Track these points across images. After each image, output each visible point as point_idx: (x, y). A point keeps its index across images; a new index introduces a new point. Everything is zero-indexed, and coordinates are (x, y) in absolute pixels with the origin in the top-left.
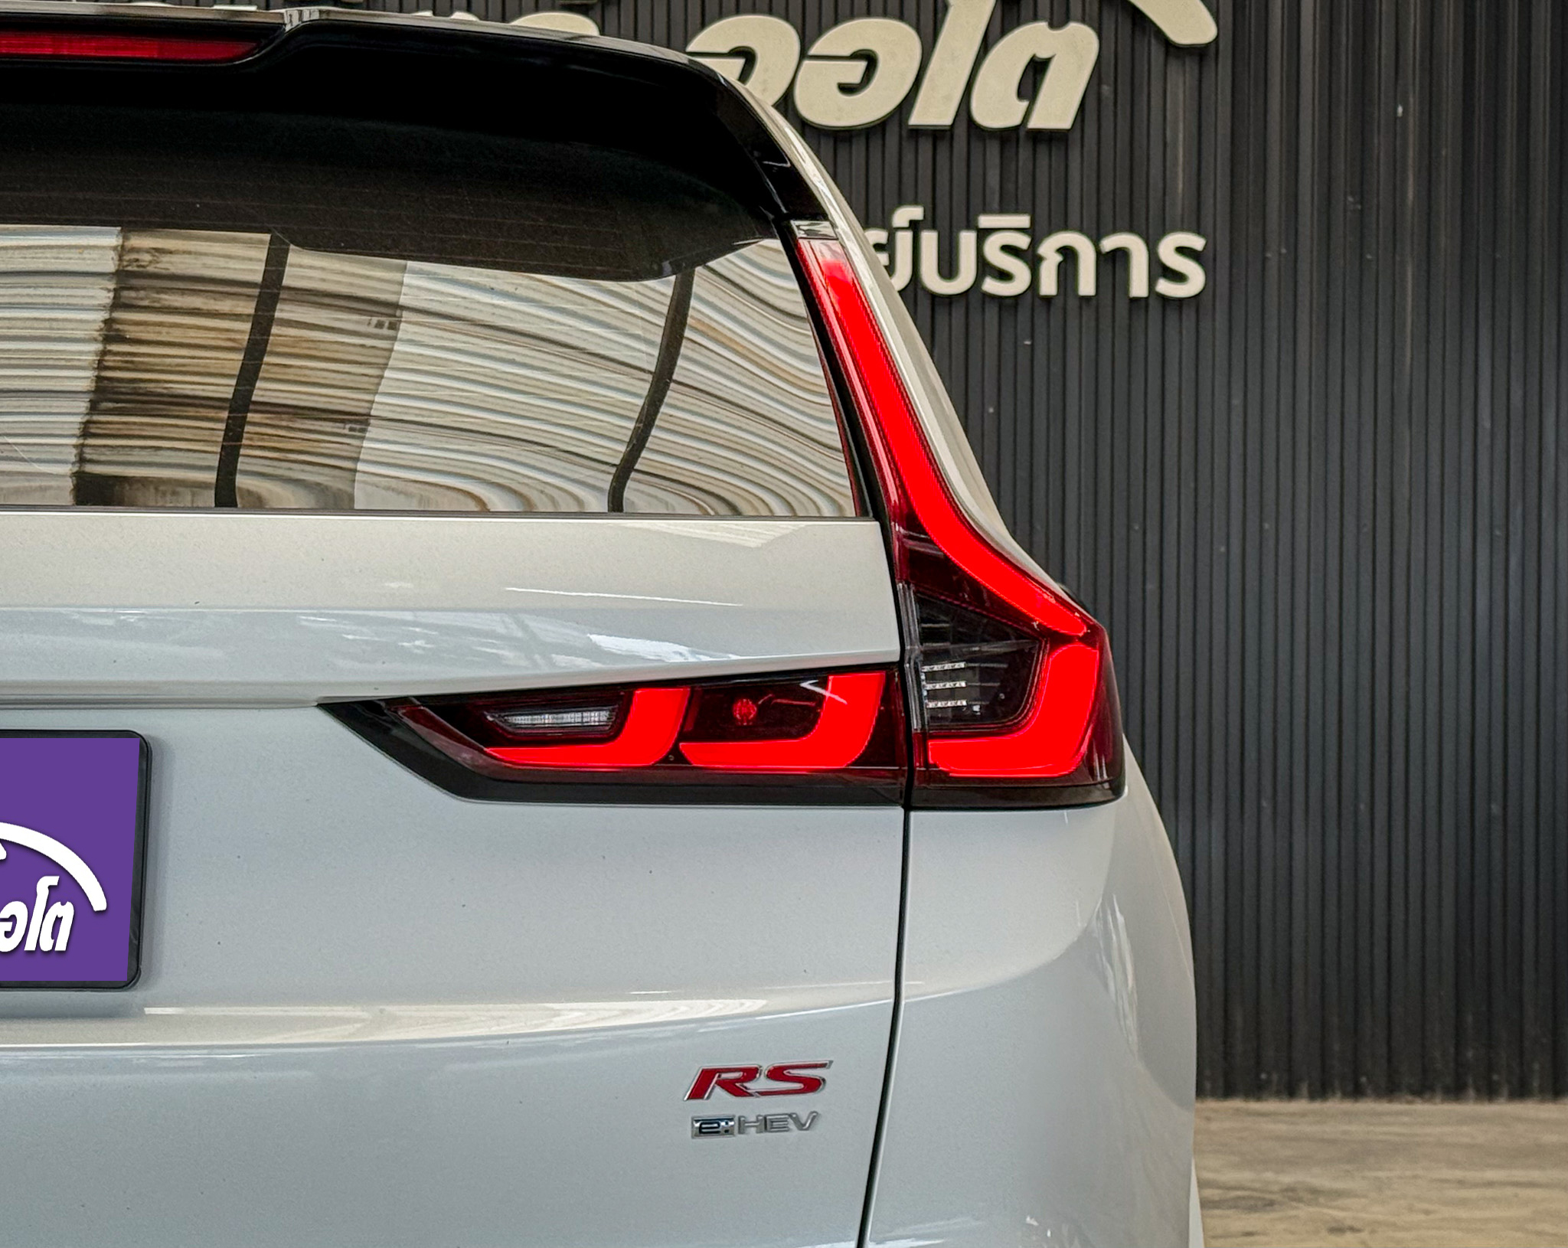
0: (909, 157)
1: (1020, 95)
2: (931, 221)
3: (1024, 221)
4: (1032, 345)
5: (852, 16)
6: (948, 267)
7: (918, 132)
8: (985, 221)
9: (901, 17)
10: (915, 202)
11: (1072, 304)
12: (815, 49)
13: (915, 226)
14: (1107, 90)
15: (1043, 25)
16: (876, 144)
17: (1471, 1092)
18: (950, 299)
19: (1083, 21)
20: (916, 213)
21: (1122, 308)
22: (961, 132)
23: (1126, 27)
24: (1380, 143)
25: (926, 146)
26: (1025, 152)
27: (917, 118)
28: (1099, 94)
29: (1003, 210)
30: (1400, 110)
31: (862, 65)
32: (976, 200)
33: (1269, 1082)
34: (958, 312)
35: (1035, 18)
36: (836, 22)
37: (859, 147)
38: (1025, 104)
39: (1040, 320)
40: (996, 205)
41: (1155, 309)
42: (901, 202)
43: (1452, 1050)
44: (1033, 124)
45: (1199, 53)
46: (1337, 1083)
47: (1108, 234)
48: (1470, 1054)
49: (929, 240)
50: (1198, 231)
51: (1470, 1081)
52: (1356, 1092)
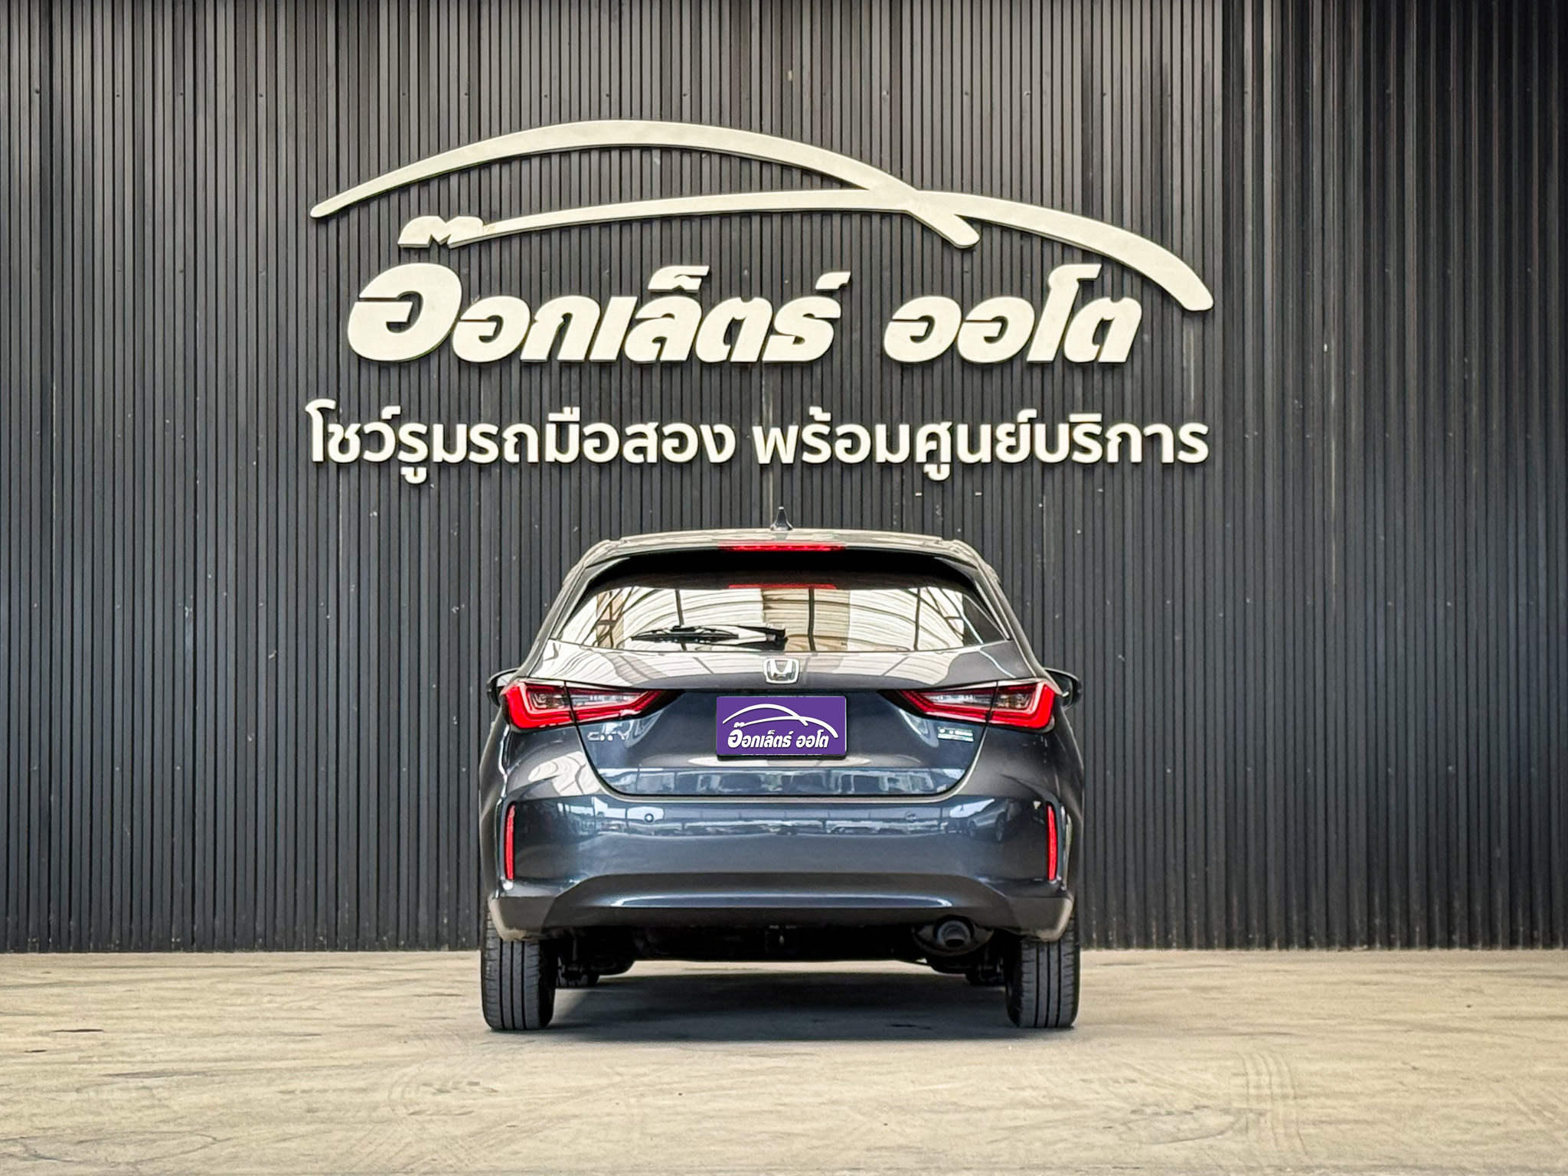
0: (1027, 380)
1: (1095, 341)
2: (1041, 418)
3: (1098, 417)
4: (1103, 494)
5: (992, 295)
6: (1052, 446)
7: (1033, 365)
8: (1074, 418)
9: (1022, 296)
10: (1031, 407)
11: (1128, 469)
12: (970, 317)
13: (1031, 421)
14: (1147, 337)
15: (1107, 300)
16: (1007, 371)
17: (1378, 945)
18: (1052, 465)
19: (1132, 296)
20: (1032, 413)
21: (1158, 468)
22: (1058, 366)
23: (1158, 300)
24: (1314, 369)
25: (1037, 373)
26: (1097, 377)
27: (1033, 356)
28: (1142, 340)
29: (1085, 410)
30: (1326, 347)
31: (999, 325)
32: (1068, 405)
33: (1253, 939)
34: (1058, 472)
35: (1103, 295)
36: (982, 299)
37: (997, 373)
38: (1097, 347)
39: (1108, 480)
40: (1080, 408)
41: (1178, 469)
42: (1023, 406)
43: (1365, 919)
44: (1102, 359)
45: (1203, 315)
46: (1295, 939)
47: (1148, 425)
48: (1377, 921)
49: (1040, 429)
50: (1204, 422)
51: (1377, 938)
52: (1307, 945)
